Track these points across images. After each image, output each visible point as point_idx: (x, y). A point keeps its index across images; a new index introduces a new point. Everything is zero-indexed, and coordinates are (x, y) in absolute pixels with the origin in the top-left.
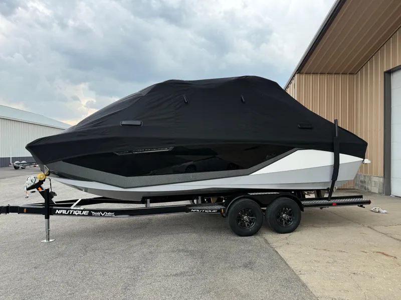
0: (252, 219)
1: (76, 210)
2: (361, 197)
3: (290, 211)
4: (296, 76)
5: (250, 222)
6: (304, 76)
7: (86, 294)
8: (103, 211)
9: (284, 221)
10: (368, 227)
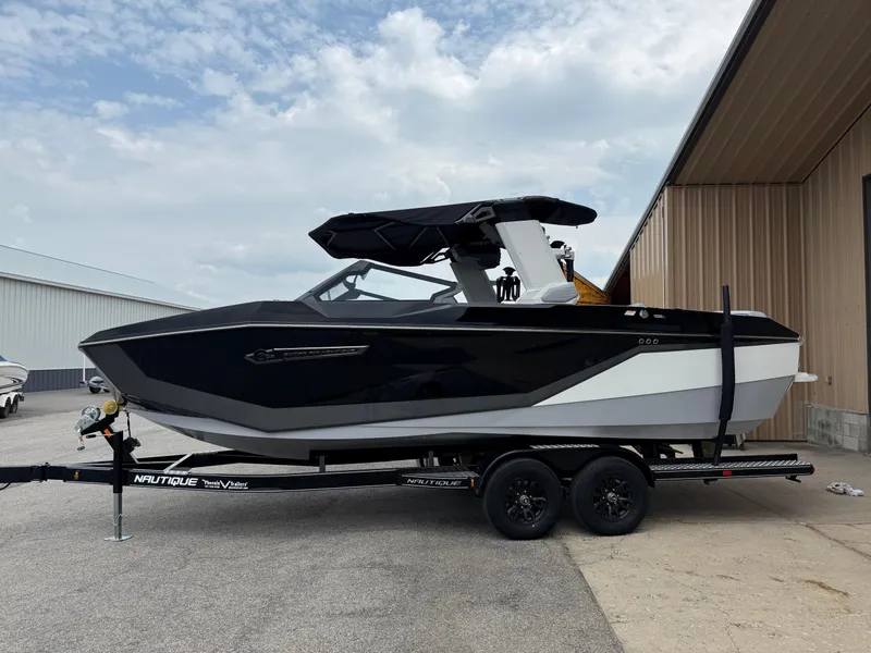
0: (539, 502)
1: (172, 476)
2: (794, 457)
3: (625, 487)
4: (666, 192)
5: (535, 509)
6: (683, 192)
7: (162, 645)
8: (225, 479)
9: (610, 508)
10: (807, 526)
